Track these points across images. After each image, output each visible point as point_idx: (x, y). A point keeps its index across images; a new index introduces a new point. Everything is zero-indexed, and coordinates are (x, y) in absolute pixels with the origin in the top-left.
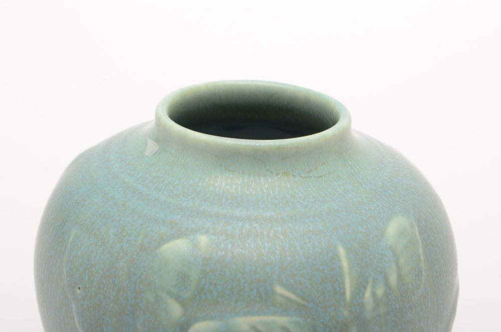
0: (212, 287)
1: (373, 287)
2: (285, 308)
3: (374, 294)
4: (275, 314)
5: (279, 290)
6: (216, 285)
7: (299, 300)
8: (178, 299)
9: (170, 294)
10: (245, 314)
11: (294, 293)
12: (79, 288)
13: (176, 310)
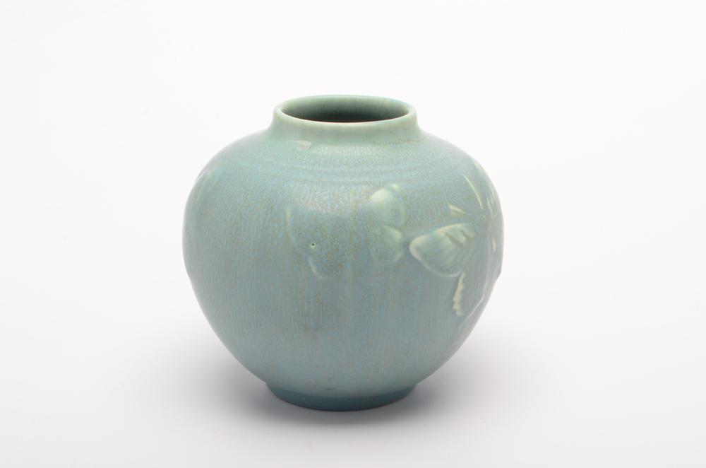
0: (415, 214)
1: (489, 199)
2: (458, 219)
3: (491, 203)
4: (454, 223)
5: (452, 207)
6: (417, 212)
7: (463, 212)
8: (396, 227)
9: (390, 225)
10: (440, 226)
11: (459, 207)
12: (313, 245)
13: (397, 235)
